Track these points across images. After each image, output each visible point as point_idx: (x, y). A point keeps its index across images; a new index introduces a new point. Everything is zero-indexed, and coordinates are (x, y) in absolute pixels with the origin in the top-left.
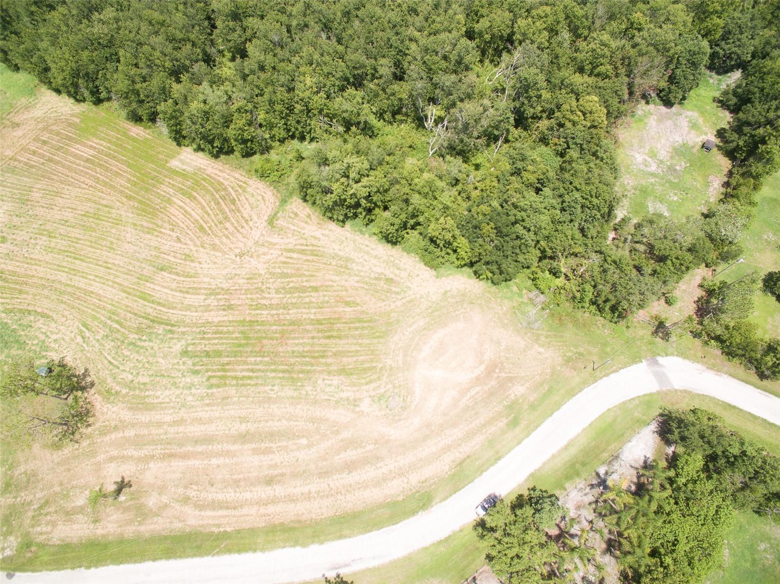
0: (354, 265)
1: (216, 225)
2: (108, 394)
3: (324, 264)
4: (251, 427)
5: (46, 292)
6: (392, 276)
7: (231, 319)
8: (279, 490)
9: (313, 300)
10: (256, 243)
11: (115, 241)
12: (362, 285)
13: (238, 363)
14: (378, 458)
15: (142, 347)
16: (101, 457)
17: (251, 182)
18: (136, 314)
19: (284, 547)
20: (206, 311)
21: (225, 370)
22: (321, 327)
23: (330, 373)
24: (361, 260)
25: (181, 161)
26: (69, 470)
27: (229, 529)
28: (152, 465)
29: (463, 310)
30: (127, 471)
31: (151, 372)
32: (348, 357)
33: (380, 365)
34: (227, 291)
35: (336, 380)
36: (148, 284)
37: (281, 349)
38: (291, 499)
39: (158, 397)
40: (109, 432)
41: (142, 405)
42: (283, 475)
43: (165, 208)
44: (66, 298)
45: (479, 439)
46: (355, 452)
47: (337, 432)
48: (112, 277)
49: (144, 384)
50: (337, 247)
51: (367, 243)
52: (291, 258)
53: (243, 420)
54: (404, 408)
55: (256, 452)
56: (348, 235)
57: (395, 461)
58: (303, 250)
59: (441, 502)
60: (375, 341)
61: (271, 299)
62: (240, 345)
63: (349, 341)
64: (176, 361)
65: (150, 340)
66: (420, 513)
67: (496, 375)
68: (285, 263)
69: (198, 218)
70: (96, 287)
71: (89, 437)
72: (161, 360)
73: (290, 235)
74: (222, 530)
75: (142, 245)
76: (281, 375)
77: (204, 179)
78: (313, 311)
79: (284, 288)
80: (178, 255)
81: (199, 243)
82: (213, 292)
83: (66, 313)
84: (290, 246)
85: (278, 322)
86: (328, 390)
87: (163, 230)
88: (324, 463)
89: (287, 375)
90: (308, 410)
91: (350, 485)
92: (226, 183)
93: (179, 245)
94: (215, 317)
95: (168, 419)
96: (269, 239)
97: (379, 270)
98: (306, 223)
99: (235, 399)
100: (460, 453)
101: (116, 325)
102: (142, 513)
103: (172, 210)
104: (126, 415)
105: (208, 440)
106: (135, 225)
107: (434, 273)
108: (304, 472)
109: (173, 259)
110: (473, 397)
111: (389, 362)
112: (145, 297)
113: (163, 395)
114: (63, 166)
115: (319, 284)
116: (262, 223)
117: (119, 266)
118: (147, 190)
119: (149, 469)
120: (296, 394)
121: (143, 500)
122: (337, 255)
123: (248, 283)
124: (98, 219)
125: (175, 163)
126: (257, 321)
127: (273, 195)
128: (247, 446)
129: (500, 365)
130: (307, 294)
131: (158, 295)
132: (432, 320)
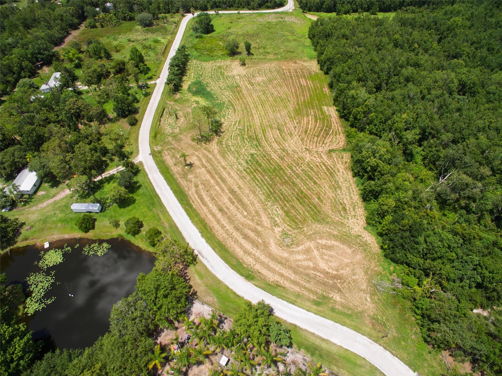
0: (339, 191)
1: (312, 135)
2: (220, 143)
3: (330, 180)
4: (239, 192)
5: (243, 105)
6: (348, 209)
7: (278, 161)
8: (219, 215)
9: (310, 185)
10: (317, 152)
11: (277, 110)
12: (332, 199)
13: (261, 174)
14: (257, 247)
15: (244, 141)
16: (197, 153)
17: (341, 135)
18: (255, 132)
19: (198, 229)
20: (274, 152)
21: (255, 171)
22: (300, 194)
23: (282, 208)
24: (344, 193)
25: (328, 109)
26: (187, 148)
27: (194, 206)
28: (203, 169)
29: (357, 248)
30: (197, 163)
31: (237, 149)
32: (295, 211)
33: (301, 226)
34: (288, 154)
35: (280, 212)
36: (269, 129)
37: (278, 185)
38: (218, 222)
39: (229, 157)
40: (207, 151)
41: (223, 154)
42: (226, 213)
43: (304, 116)
44: (245, 111)
45: (297, 289)
46: (253, 236)
47: (258, 224)
48: (263, 118)
49: (231, 150)
50: (342, 180)
51: (355, 190)
52: (321, 167)
53: (240, 188)
54: (288, 246)
55: (230, 199)
56: (352, 181)
57: (261, 255)
58: (329, 169)
59: (254, 284)
60: (311, 218)
61: (297, 170)
62: (269, 171)
63: (302, 208)
64: (246, 154)
65: (249, 142)
66: (243, 277)
67: (336, 281)
68: (317, 166)
69: (310, 128)
70: (256, 116)
71: (202, 146)
72: (243, 150)
73: (331, 161)
74: (192, 204)
75: (283, 118)
76: (267, 191)
77: (328, 120)
78: (305, 187)
79: (306, 172)
80: (289, 131)
81: (299, 134)
82: (283, 150)
83: (240, 114)
84: (326, 164)
85: (289, 177)
86: (274, 211)
87: (294, 121)
88: (241, 226)
89: (269, 193)
90: (260, 208)
91: (238, 241)
92: (333, 127)
93: (293, 129)
94: (274, 156)
95: (223, 164)
96: (322, 155)
97: (346, 202)
98: (342, 163)
99: (246, 181)
100: (283, 282)
101: (246, 130)
102: (185, 176)
103: (305, 119)
104: (216, 151)
105: (224, 181)
106: (289, 112)
107: (365, 225)
108: (233, 220)
109: (286, 130)
110: (316, 275)
111: (305, 229)
112: (264, 131)
113: (231, 158)
114: (292, 81)
115: (319, 183)
116: (327, 148)
117: (269, 117)
118: (306, 107)
119: (201, 169)
120: (263, 200)
121: (189, 173)
122: (338, 182)
123: (297, 159)
124: (282, 101)
125: (325, 108)
126: (284, 171)
127: (344, 145)
128: (230, 195)
129: (343, 281)
130: (311, 181)
131: (268, 134)
132: (340, 237)
